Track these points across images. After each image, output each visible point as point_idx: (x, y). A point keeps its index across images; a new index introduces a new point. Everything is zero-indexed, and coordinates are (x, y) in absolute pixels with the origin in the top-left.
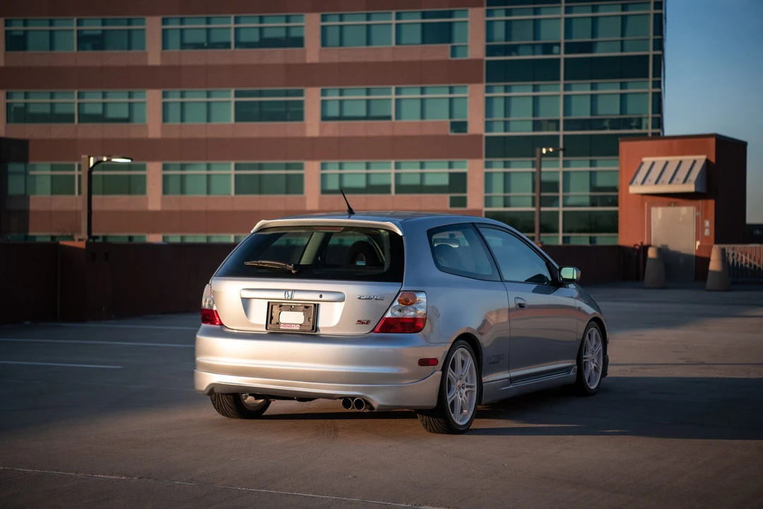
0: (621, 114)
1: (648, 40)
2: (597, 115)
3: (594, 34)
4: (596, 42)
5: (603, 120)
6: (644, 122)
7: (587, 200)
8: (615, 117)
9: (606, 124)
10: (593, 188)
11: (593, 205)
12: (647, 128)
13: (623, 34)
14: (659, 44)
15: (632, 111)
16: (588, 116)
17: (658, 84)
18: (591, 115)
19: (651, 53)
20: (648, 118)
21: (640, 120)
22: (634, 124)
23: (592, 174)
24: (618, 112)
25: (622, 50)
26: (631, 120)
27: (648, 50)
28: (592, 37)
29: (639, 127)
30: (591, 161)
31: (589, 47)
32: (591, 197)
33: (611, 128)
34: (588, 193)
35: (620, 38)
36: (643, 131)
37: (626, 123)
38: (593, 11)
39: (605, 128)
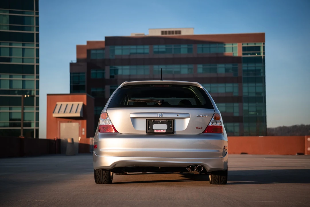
0: (23, 88)
1: (34, 59)
2: (12, 88)
3: (11, 54)
4: (12, 58)
5: (15, 91)
7: (8, 124)
8: (20, 90)
9: (16, 92)
10: (11, 119)
11: (10, 126)
12: (34, 94)
13: (23, 56)
14: (38, 61)
15: (27, 87)
16: (8, 89)
17: (38, 77)
18: (10, 88)
19: (35, 64)
20: (34, 90)
21: (31, 91)
22: (28, 93)
23: (10, 114)
24: (21, 87)
25: (23, 62)
26: (27, 91)
27: (34, 63)
28: (10, 56)
29: (30, 94)
30: (10, 108)
31: (9, 60)
32: (10, 123)
33: (18, 94)
34: (8, 121)
35: (21, 57)
37: (23, 92)
38: (10, 45)
39: (16, 94)
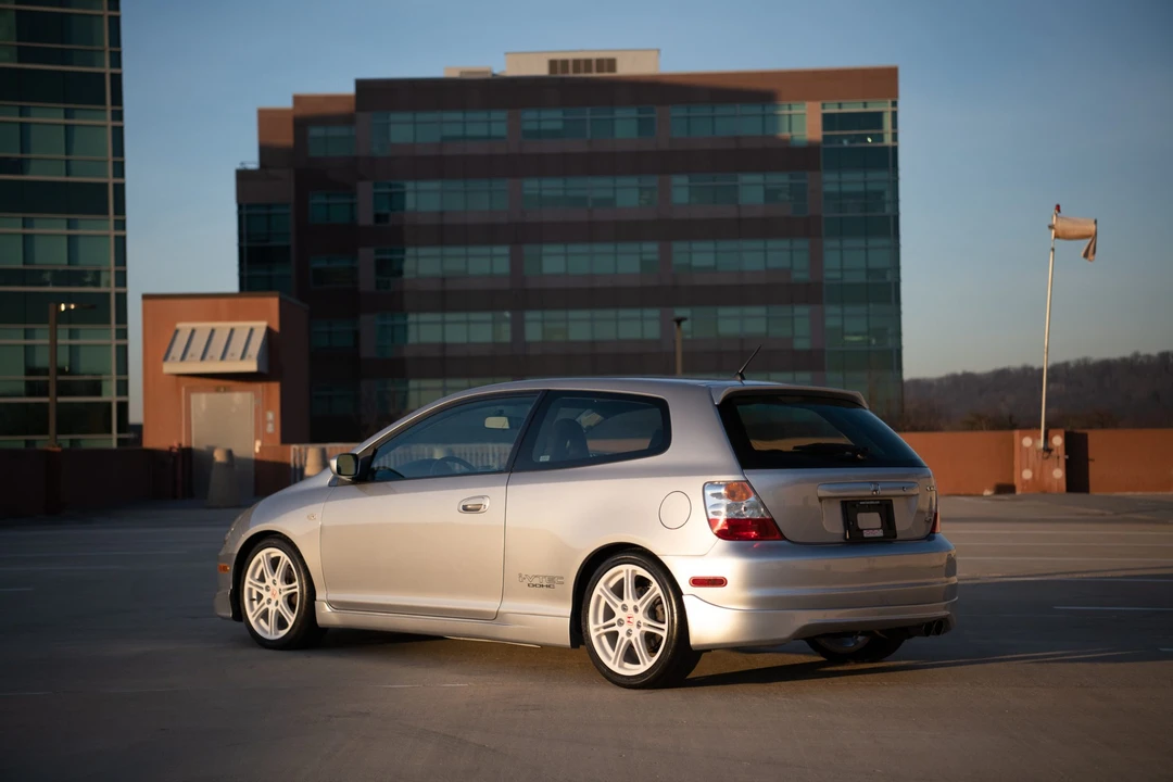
0: (69, 264)
1: (107, 161)
2: (33, 264)
3: (24, 146)
4: (29, 159)
5: (42, 271)
6: (104, 277)
7: (22, 387)
8: (60, 268)
9: (47, 277)
10: (30, 369)
11: (30, 394)
12: (108, 285)
13: (68, 152)
14: (119, 169)
15: (86, 261)
16: (17, 263)
17: (121, 225)
18: (24, 263)
19: (111, 181)
20: (109, 271)
21: (97, 274)
22: (88, 279)
23: (29, 350)
24: (66, 262)
25: (68, 174)
26: (83, 273)
27: (107, 176)
28: (22, 152)
29: (96, 283)
30: (26, 331)
31: (19, 166)
32: (28, 383)
33: (55, 284)
34: (23, 377)
35: (63, 156)
36: (102, 289)
37: (75, 277)
38: (22, 114)
39: (45, 284)
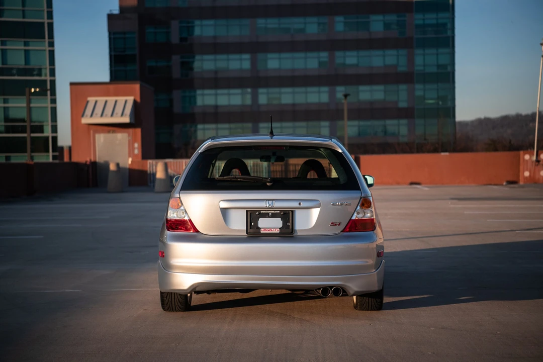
0: (26, 64)
1: (43, 11)
2: (6, 65)
3: (1, 2)
4: (3, 9)
5: (12, 69)
6: (43, 72)
7: (3, 128)
8: (21, 67)
9: (14, 71)
10: (7, 119)
11: (7, 131)
12: (46, 76)
13: (23, 5)
14: (50, 15)
15: (34, 63)
16: (1, 66)
17: (52, 44)
18: (3, 64)
19: (46, 21)
20: (46, 69)
21: (40, 70)
22: (35, 73)
23: (6, 109)
24: (23, 63)
25: (24, 17)
26: (33, 70)
27: (43, 18)
29: (40, 75)
30: (4, 99)
32: (6, 127)
33: (19, 75)
34: (3, 123)
35: (21, 8)
36: (43, 78)
37: (29, 72)
39: (14, 75)
